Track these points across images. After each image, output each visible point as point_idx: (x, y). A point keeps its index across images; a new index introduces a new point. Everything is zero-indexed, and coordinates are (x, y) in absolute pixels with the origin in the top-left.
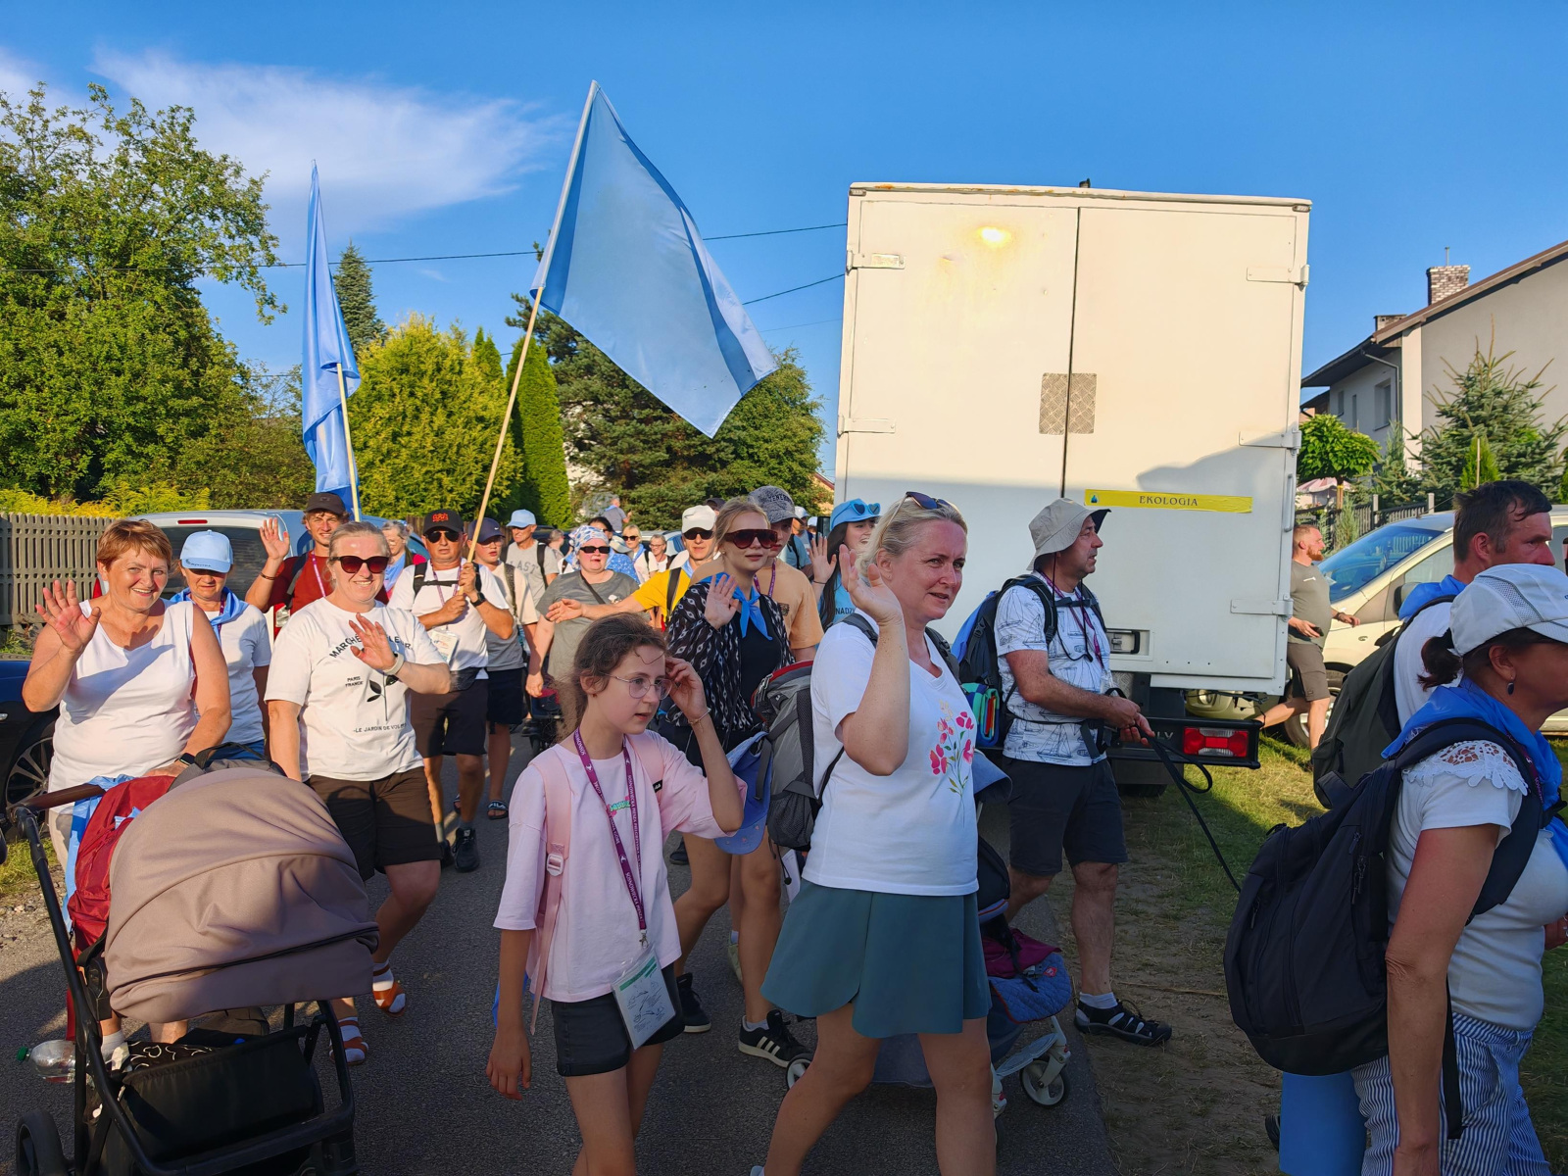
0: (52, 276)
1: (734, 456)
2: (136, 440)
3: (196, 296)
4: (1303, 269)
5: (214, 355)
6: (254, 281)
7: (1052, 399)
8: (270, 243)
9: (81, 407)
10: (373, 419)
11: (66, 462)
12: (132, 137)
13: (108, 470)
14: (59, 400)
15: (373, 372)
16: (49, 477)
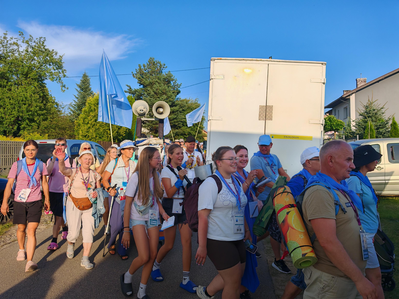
0: (8, 80)
1: (182, 125)
2: (29, 121)
3: (45, 85)
4: (324, 79)
5: (49, 100)
6: (60, 81)
7: (262, 112)
8: (64, 71)
9: (15, 113)
10: (90, 116)
11: (11, 127)
12: (29, 45)
13: (22, 129)
14: (9, 111)
15: (90, 104)
16: (6, 131)
